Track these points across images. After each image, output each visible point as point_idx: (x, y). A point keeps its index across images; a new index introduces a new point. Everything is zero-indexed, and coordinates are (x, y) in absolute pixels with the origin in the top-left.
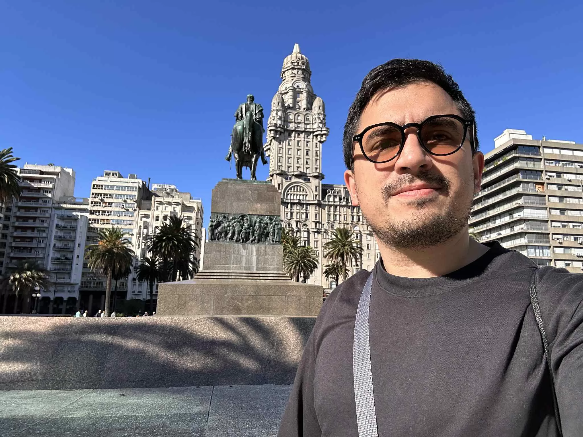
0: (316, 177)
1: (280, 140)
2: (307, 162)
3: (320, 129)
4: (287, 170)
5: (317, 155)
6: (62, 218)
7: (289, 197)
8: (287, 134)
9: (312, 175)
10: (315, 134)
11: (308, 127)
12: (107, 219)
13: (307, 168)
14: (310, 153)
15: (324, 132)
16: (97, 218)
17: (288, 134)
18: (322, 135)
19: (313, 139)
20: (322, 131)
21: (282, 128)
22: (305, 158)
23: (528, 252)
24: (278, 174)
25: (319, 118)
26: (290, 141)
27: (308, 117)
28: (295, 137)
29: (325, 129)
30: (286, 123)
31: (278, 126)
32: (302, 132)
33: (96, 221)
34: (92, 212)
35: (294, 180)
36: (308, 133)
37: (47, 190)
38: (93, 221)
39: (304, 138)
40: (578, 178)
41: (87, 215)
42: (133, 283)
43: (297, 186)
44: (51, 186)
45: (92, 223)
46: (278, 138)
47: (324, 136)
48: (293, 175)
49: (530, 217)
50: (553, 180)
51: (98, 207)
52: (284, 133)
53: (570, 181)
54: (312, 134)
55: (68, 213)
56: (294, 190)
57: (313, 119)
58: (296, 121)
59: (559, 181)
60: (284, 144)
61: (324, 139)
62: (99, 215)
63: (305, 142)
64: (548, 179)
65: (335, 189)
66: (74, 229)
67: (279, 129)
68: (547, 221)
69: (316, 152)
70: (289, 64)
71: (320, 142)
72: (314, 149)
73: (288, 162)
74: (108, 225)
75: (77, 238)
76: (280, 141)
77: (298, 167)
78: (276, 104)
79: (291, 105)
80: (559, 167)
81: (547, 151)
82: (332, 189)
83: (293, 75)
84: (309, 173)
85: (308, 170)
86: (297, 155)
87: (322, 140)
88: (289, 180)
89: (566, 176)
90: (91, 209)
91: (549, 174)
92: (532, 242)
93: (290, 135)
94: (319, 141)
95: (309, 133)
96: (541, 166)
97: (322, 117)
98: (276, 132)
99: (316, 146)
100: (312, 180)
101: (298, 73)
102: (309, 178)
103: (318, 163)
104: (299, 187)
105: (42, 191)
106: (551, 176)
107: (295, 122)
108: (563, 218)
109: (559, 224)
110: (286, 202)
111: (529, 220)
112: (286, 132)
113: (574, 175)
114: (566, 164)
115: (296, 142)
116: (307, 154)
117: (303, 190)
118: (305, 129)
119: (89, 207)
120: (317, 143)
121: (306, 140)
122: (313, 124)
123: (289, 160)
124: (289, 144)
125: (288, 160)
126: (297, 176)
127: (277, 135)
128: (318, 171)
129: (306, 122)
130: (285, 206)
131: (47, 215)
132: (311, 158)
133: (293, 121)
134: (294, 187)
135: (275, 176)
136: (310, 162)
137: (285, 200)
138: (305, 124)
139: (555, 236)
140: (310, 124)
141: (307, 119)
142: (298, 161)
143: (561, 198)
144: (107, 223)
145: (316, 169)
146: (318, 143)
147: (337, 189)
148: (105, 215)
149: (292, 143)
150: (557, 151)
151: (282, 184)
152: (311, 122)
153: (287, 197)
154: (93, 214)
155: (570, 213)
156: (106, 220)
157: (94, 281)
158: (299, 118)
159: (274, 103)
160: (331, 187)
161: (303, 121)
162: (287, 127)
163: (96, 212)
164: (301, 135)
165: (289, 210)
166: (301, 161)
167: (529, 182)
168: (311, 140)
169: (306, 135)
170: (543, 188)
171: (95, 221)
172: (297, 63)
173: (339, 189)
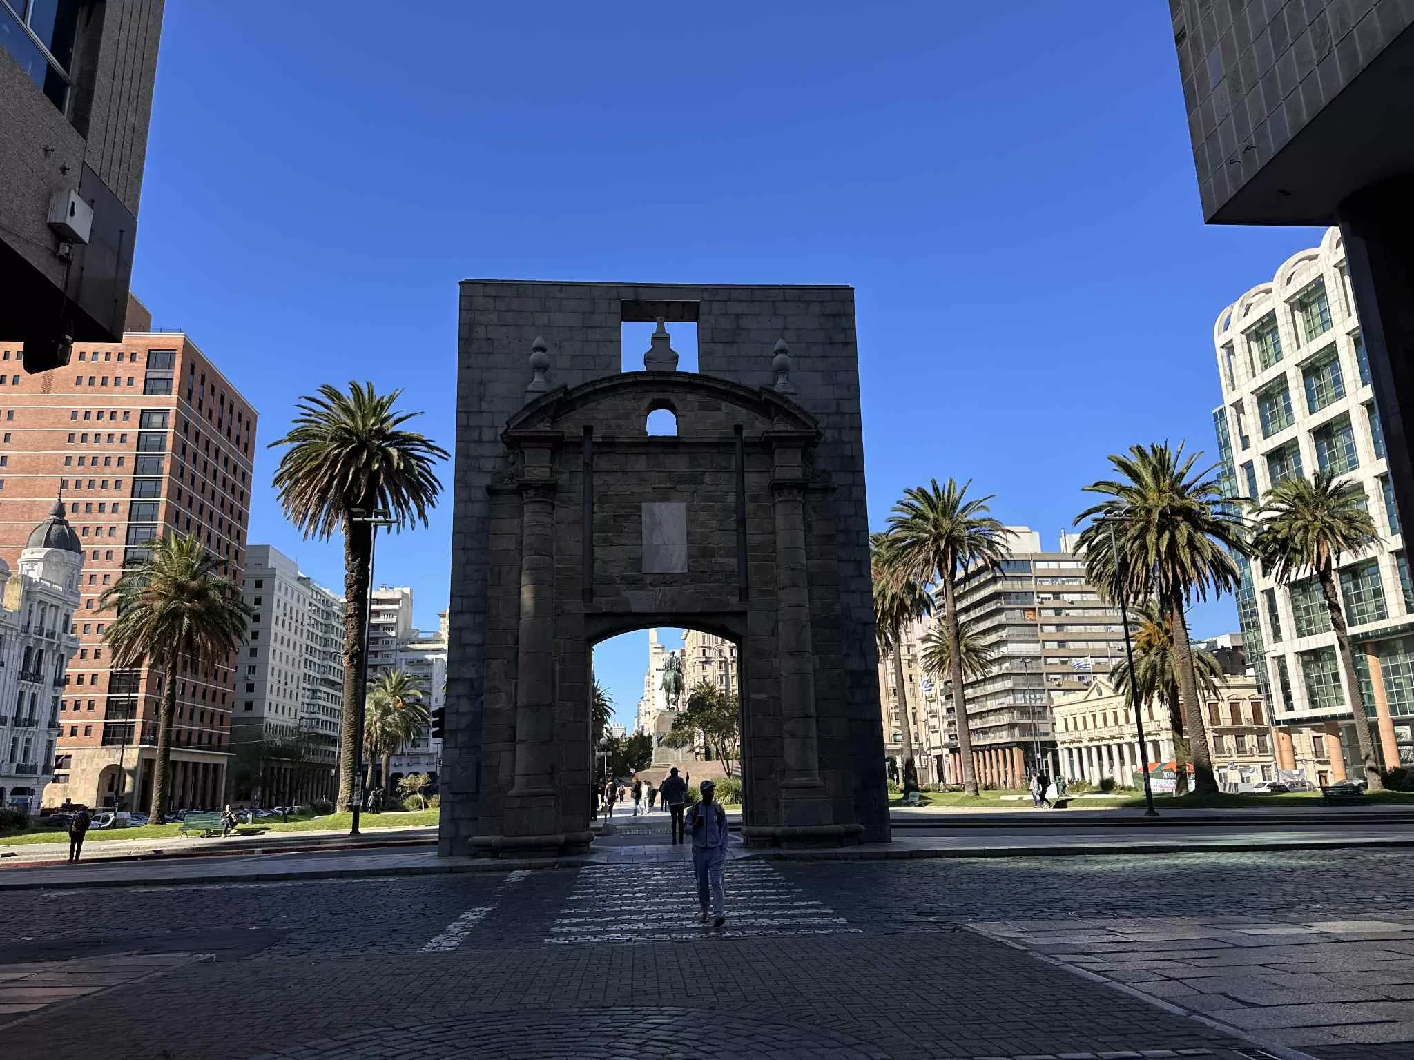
6: (410, 663)
23: (1014, 698)
37: (388, 627)
40: (1085, 599)
41: (443, 656)
44: (394, 620)
49: (1016, 653)
50: (1047, 604)
53: (1072, 603)
55: (418, 656)
59: (1057, 604)
64: (1041, 603)
66: (428, 678)
68: (1040, 658)
75: (434, 689)
80: (1056, 586)
81: (1040, 565)
89: (1067, 597)
91: (1041, 595)
92: (1019, 685)
96: (1030, 586)
105: (381, 628)
106: (1046, 599)
108: (1062, 652)
109: (1057, 660)
111: (1014, 658)
113: (1078, 595)
114: (1068, 581)
119: (445, 647)
131: (392, 661)
139: (1051, 677)
143: (1060, 626)
150: (1054, 565)
155: (1072, 645)
167: (1014, 609)
170: (1034, 615)
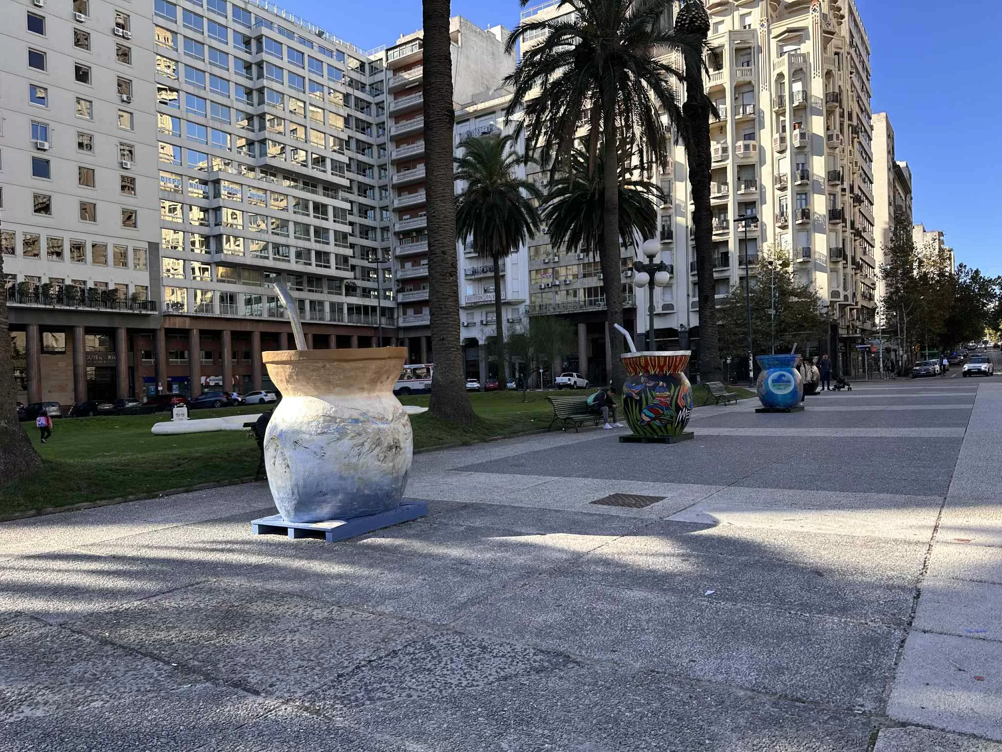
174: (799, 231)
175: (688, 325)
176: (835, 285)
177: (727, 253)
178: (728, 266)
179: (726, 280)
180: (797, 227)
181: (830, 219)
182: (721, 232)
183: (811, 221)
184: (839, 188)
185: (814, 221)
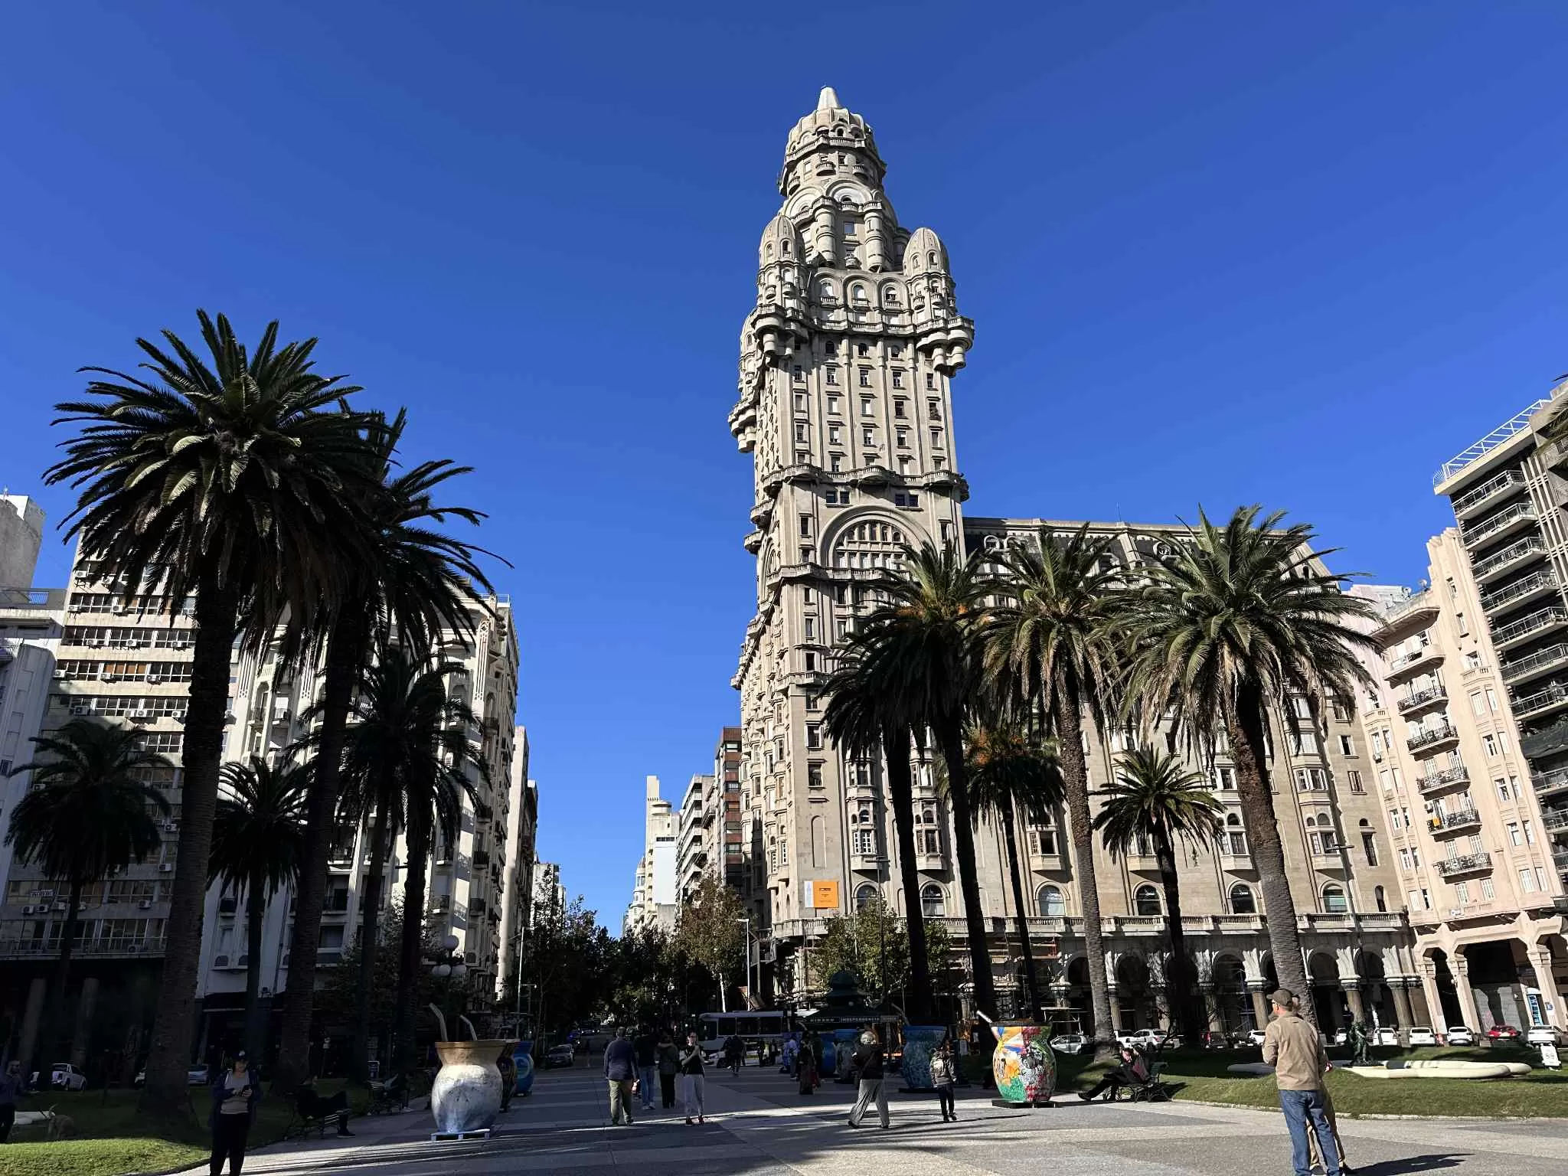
0: (940, 489)
1: (799, 368)
2: (901, 441)
3: (941, 324)
4: (828, 468)
5: (935, 416)
7: (844, 563)
8: (819, 345)
9: (924, 481)
10: (924, 341)
11: (894, 321)
12: (129, 659)
13: (904, 460)
14: (909, 408)
15: (955, 334)
16: (90, 658)
17: (823, 346)
18: (949, 346)
19: (916, 360)
20: (947, 331)
21: (801, 324)
22: (892, 426)
24: (796, 482)
25: (933, 290)
26: (832, 368)
27: (892, 292)
28: (850, 356)
29: (959, 323)
30: (813, 310)
31: (789, 314)
32: (874, 338)
33: (87, 669)
34: (72, 635)
35: (857, 500)
36: (896, 341)
38: (72, 669)
39: (885, 358)
41: (54, 646)
42: (221, 923)
43: (873, 523)
45: (68, 678)
46: (790, 356)
47: (957, 349)
48: (854, 484)
51: (103, 615)
52: (810, 342)
54: (910, 346)
56: (861, 536)
57: (909, 296)
58: (850, 304)
60: (814, 380)
61: (956, 357)
62: (100, 645)
63: (889, 373)
65: (1010, 533)
67: (793, 326)
69: (932, 405)
70: (811, 138)
71: (943, 369)
72: (924, 393)
73: (833, 441)
74: (134, 684)
75: (2, 736)
76: (796, 371)
77: (870, 458)
78: (777, 248)
79: (827, 256)
82: (1002, 533)
83: (828, 167)
84: (913, 478)
85: (906, 467)
86: (864, 415)
87: (951, 362)
88: (839, 503)
90: (71, 623)
93: (831, 351)
94: (939, 368)
95: (900, 343)
97: (941, 285)
98: (782, 335)
99: (930, 384)
100: (925, 499)
101: (841, 161)
102: (912, 492)
103: (941, 441)
104: (878, 529)
107: (846, 306)
110: (834, 582)
112: (816, 341)
115: (856, 372)
116: (899, 413)
117: (896, 537)
118: (886, 326)
119: (61, 617)
120: (930, 376)
121: (890, 363)
122: (911, 313)
123: (836, 435)
124: (830, 380)
125: (832, 435)
126: (870, 487)
127: (785, 347)
128: (945, 466)
129: (886, 306)
130: (832, 598)
132: (914, 426)
133: (840, 301)
134: (862, 525)
135: (786, 487)
136: (910, 437)
137: (830, 572)
138: (882, 311)
140: (902, 312)
141: (888, 296)
142: (869, 435)
144: (129, 679)
145: (938, 461)
146: (937, 375)
147: (1018, 533)
148: (123, 644)
149: (841, 375)
151: (815, 515)
152: (905, 306)
153: (836, 560)
154: (78, 643)
156: (129, 663)
157: (57, 917)
158: (861, 294)
159: (769, 246)
160: (998, 527)
161: (875, 303)
162: (822, 322)
163: (90, 635)
164: (871, 348)
165: (850, 611)
166: (879, 437)
168: (911, 364)
169: (889, 349)
171: (82, 669)
172: (835, 134)
173: (1026, 533)
174: (438, 874)
175: (275, 989)
176: (471, 945)
177: (346, 890)
178: (345, 908)
179: (339, 929)
180: (438, 869)
181: (474, 863)
182: (342, 862)
183: (454, 864)
184: (486, 827)
185: (458, 862)
